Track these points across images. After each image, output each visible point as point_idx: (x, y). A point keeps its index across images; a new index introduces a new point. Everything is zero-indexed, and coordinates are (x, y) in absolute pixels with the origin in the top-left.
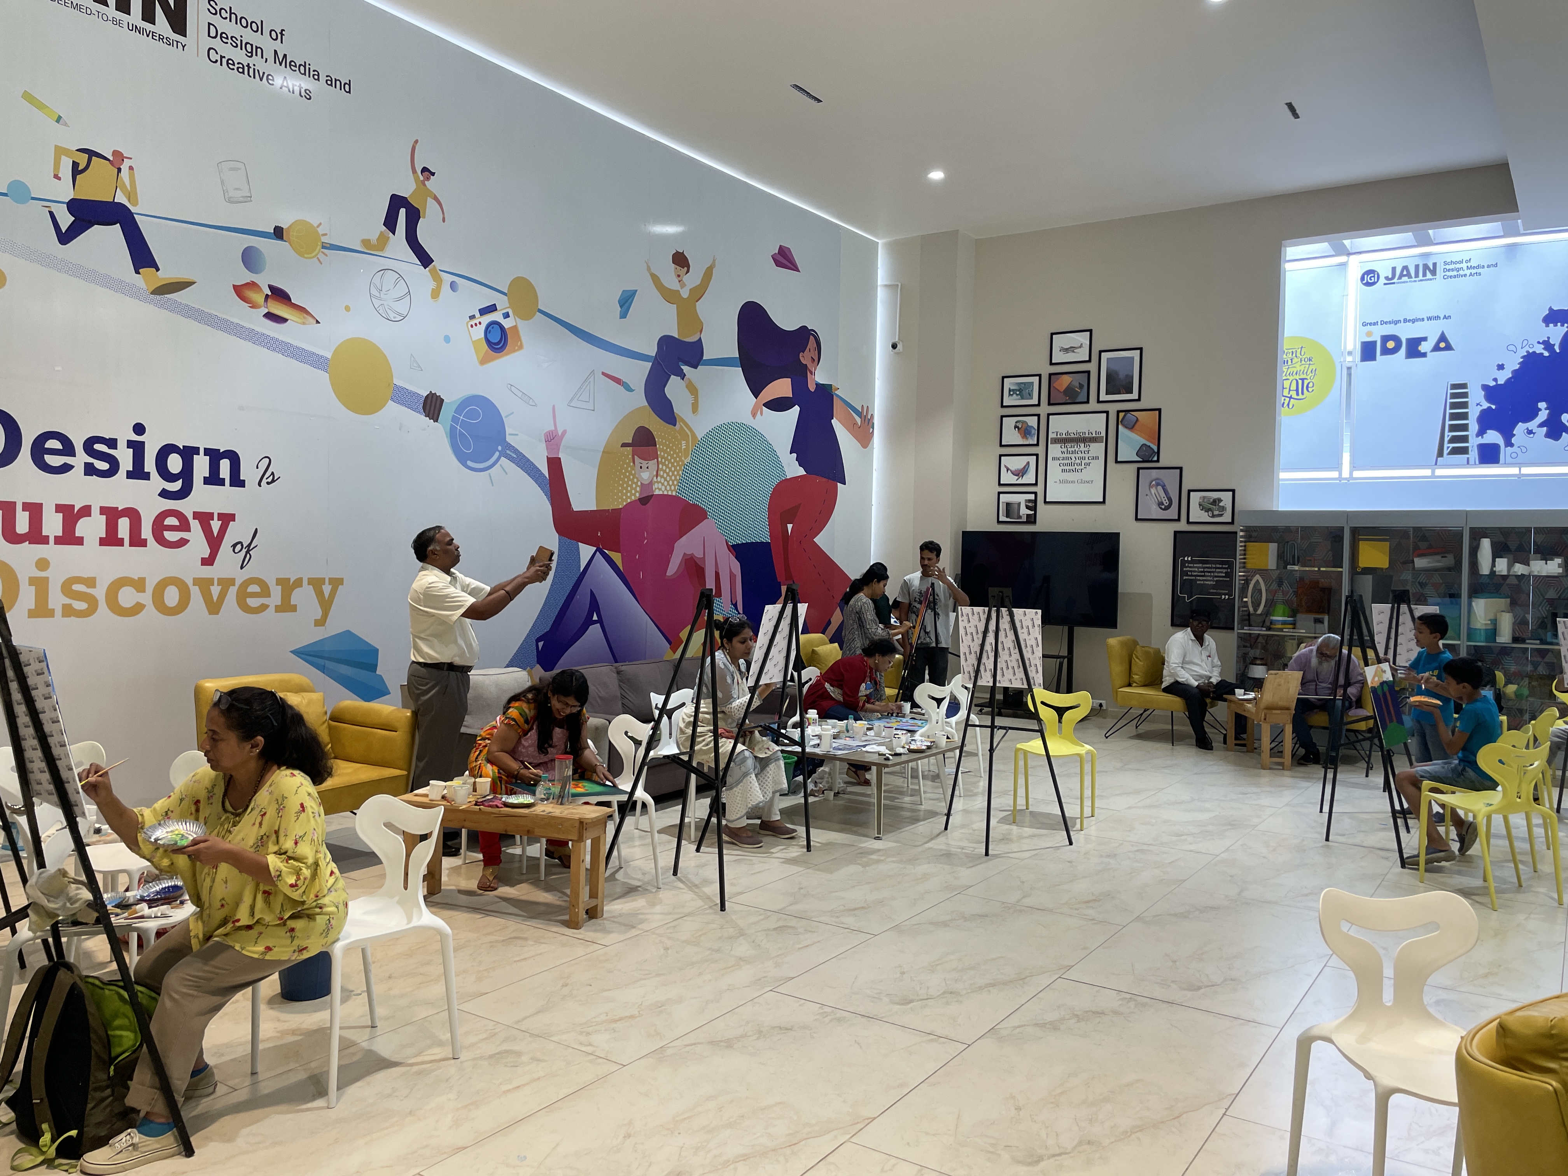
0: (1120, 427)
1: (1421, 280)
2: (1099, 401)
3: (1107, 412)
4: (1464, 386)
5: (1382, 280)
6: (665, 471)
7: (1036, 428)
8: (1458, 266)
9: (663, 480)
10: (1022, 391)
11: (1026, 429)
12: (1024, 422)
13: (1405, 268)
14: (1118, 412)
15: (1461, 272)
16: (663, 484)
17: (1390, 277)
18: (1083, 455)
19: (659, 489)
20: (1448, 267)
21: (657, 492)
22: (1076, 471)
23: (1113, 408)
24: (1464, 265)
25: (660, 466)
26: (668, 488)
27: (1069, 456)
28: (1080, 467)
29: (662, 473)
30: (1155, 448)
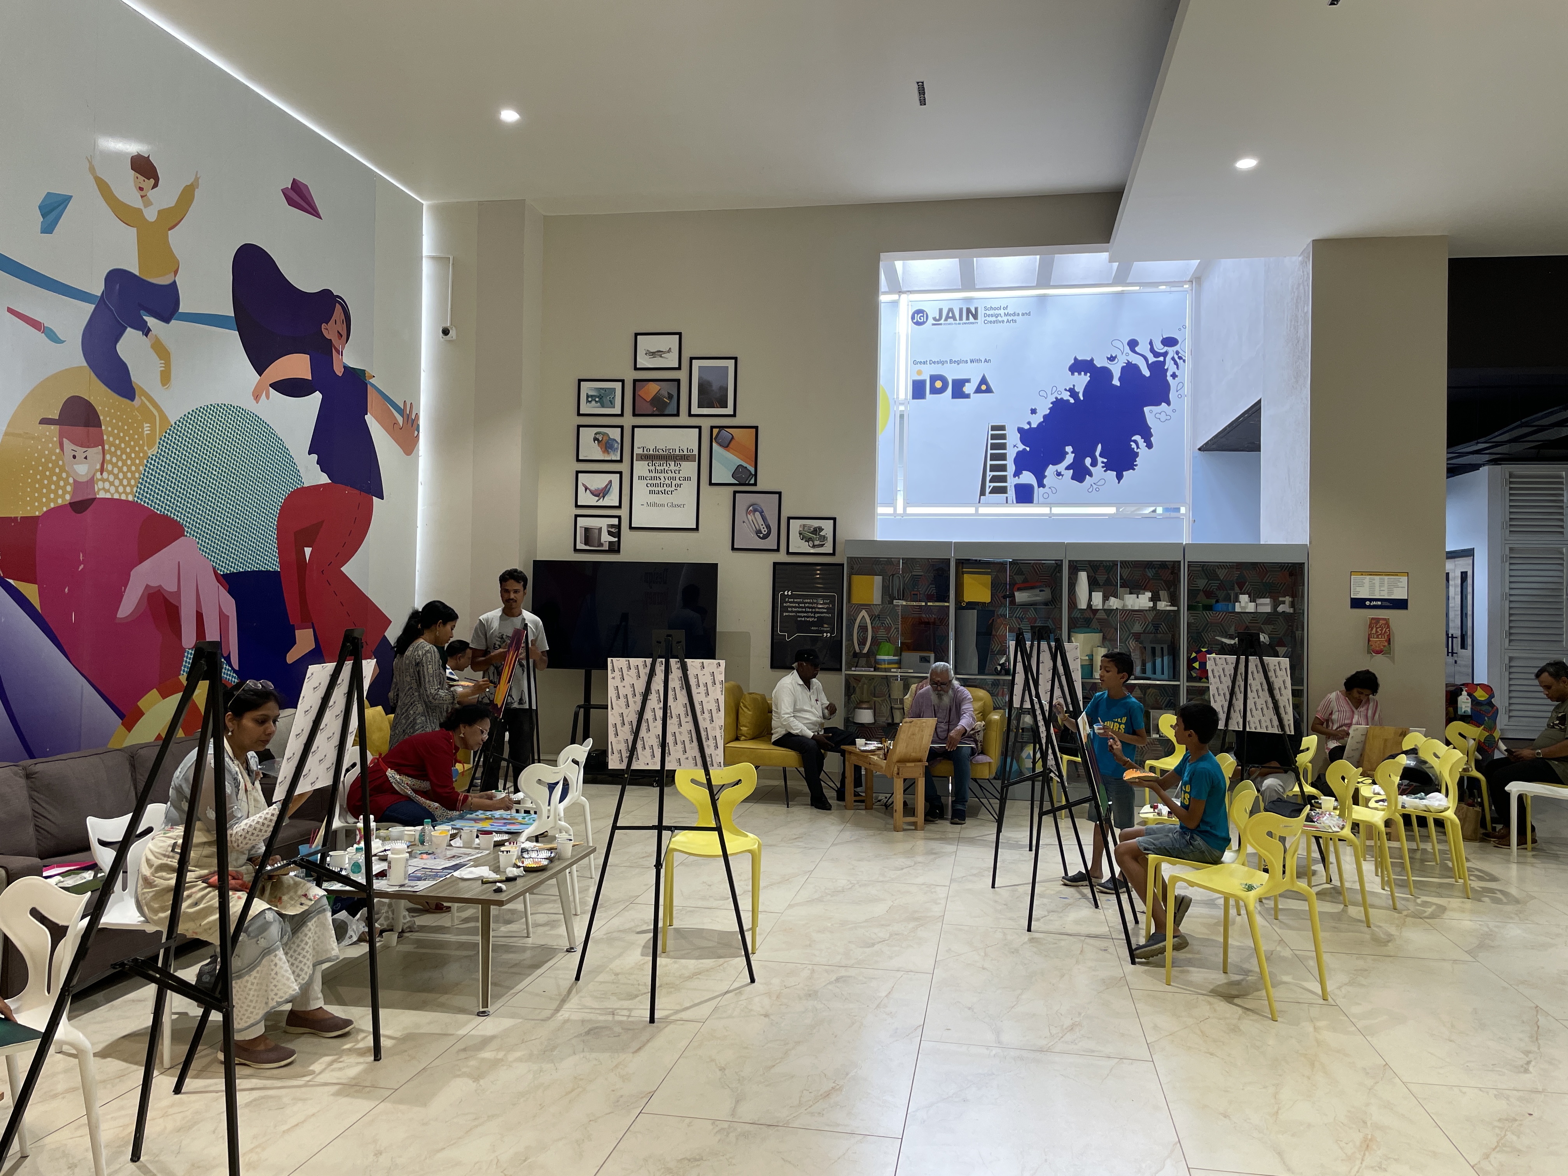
0: (714, 444)
1: (965, 323)
2: (690, 415)
3: (700, 428)
4: (1002, 428)
5: (931, 321)
6: (115, 465)
7: (619, 441)
8: (997, 312)
9: (111, 478)
10: (603, 398)
11: (607, 443)
12: (605, 434)
13: (951, 310)
14: (712, 428)
15: (999, 318)
16: (112, 484)
17: (937, 318)
18: (673, 475)
19: (105, 490)
20: (988, 312)
21: (102, 495)
22: (665, 492)
23: (706, 423)
24: (1002, 312)
25: (108, 457)
26: (121, 489)
27: (658, 475)
28: (670, 489)
29: (110, 467)
30: (752, 470)
